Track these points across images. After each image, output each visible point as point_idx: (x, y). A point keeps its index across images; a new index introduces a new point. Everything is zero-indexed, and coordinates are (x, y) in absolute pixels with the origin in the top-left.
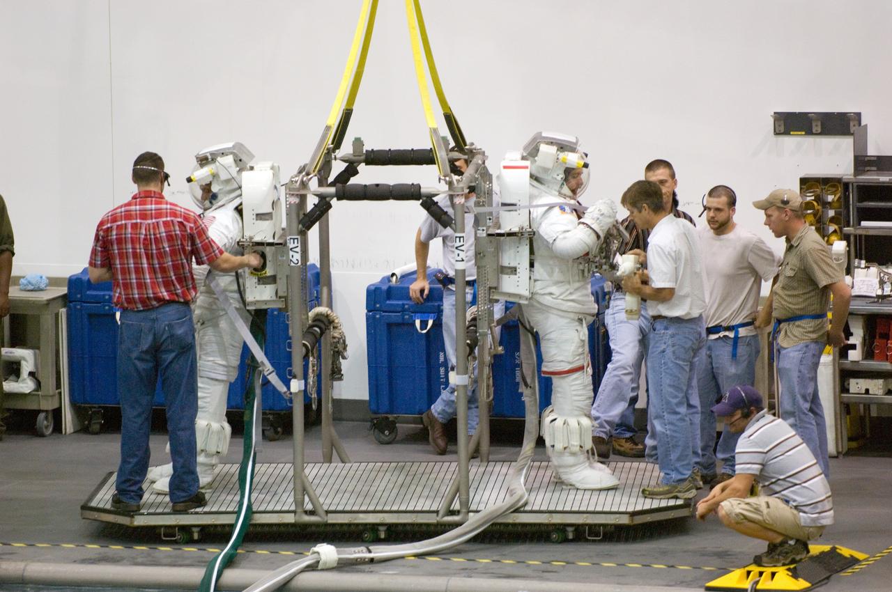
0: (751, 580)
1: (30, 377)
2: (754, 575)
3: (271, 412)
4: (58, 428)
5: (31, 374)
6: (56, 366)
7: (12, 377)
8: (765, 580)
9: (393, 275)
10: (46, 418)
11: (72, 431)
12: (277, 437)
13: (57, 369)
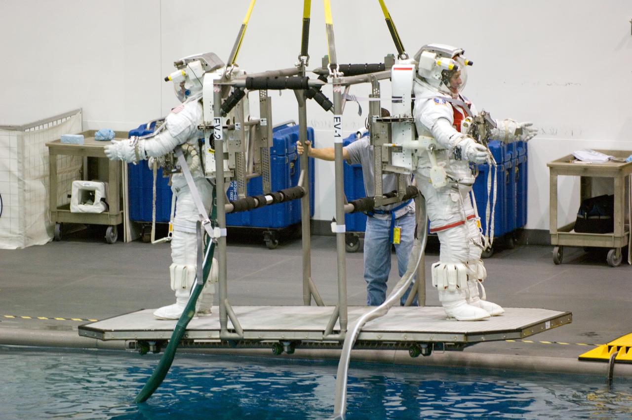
0: (611, 354)
1: (102, 202)
2: (614, 349)
3: (271, 229)
4: (121, 238)
5: (103, 200)
6: (120, 194)
7: (89, 202)
8: (621, 353)
9: (358, 132)
10: (113, 231)
11: (131, 240)
12: (274, 246)
13: (120, 196)
